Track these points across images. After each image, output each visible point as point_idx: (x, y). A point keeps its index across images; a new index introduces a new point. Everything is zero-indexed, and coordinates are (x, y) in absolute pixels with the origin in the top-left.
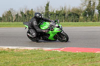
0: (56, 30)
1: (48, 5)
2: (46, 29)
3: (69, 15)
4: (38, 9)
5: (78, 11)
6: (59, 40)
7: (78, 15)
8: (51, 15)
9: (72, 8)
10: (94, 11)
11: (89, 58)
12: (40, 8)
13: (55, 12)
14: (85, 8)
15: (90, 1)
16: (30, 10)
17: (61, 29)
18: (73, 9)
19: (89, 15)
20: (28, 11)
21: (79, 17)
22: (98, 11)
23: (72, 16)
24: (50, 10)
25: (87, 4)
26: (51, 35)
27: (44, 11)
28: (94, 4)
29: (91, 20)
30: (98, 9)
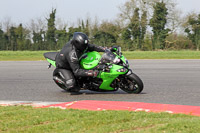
0: (116, 70)
1: (53, 16)
2: (93, 69)
3: (96, 36)
4: (33, 25)
5: (114, 29)
6: (123, 88)
7: (113, 38)
8: (60, 35)
9: (101, 23)
10: (144, 29)
11: (120, 121)
12: (36, 22)
13: (68, 31)
14: (126, 22)
15: (137, 10)
16: (17, 25)
17: (126, 67)
18: (104, 25)
19: (135, 36)
20: (13, 28)
21: (115, 42)
22: (151, 28)
23: (102, 39)
24: (57, 27)
25: (131, 14)
26: (105, 81)
27: (46, 29)
28: (145, 15)
29: (140, 47)
30: (151, 24)
